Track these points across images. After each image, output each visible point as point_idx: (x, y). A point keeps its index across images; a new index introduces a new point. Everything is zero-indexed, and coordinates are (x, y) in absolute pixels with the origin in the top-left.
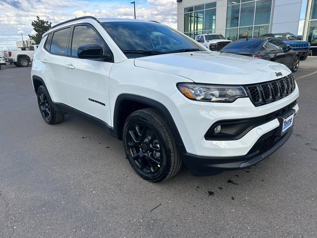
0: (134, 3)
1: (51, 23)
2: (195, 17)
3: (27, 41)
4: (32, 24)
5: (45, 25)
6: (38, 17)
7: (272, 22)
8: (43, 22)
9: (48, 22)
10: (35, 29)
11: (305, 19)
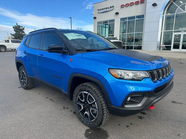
0: (71, 18)
1: (24, 27)
2: (103, 27)
4: (13, 28)
5: (21, 28)
6: (17, 24)
7: (144, 31)
8: (19, 27)
11: (162, 30)
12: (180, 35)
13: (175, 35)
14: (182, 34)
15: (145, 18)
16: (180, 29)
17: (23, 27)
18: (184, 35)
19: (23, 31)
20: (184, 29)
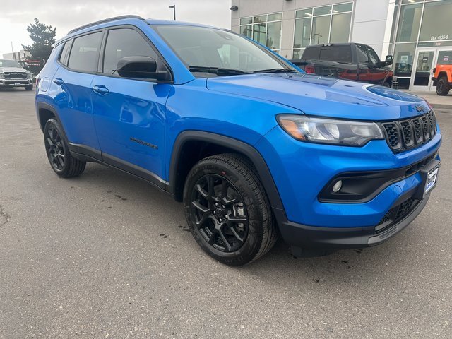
0: (174, 7)
1: (55, 29)
2: (254, 31)
3: (19, 53)
4: (28, 30)
5: (47, 31)
6: (36, 20)
8: (43, 27)
9: (51, 27)
10: (32, 37)
11: (391, 41)
12: (432, 53)
13: (420, 53)
14: (436, 50)
15: (354, 11)
16: (433, 39)
17: (52, 29)
18: (442, 54)
19: (54, 38)
20: (442, 38)
